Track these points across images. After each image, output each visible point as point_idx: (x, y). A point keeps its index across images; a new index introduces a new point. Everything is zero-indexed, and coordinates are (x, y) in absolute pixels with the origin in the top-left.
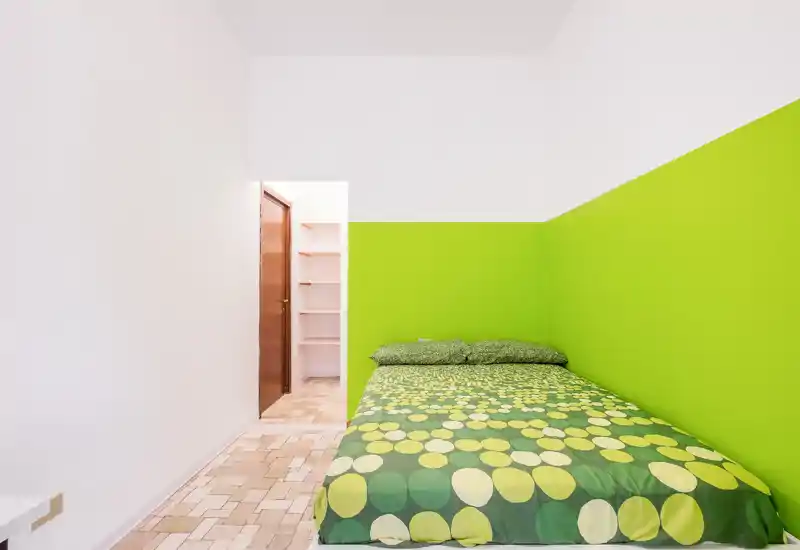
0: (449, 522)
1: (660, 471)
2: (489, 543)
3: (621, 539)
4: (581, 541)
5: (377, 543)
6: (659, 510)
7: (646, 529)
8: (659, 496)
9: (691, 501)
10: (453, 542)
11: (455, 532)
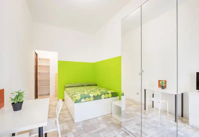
1: (108, 92)
3: (105, 98)
4: (102, 99)
5: (82, 102)
7: (107, 97)
8: (108, 94)
9: (110, 94)
10: (90, 101)
11: (90, 100)
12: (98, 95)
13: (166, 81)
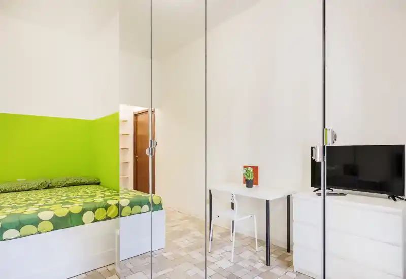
0: (37, 227)
1: (108, 202)
2: (52, 231)
3: (96, 221)
4: (83, 223)
5: (5, 240)
6: (106, 210)
7: (102, 217)
8: (106, 207)
10: (38, 233)
11: (39, 229)
12: (70, 214)
13: (256, 169)
